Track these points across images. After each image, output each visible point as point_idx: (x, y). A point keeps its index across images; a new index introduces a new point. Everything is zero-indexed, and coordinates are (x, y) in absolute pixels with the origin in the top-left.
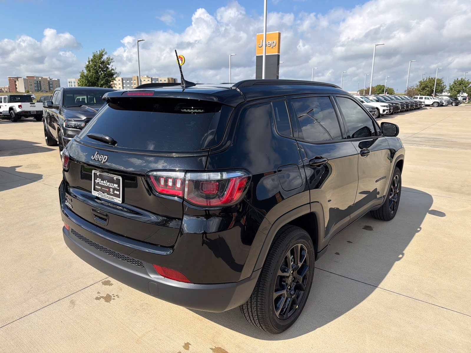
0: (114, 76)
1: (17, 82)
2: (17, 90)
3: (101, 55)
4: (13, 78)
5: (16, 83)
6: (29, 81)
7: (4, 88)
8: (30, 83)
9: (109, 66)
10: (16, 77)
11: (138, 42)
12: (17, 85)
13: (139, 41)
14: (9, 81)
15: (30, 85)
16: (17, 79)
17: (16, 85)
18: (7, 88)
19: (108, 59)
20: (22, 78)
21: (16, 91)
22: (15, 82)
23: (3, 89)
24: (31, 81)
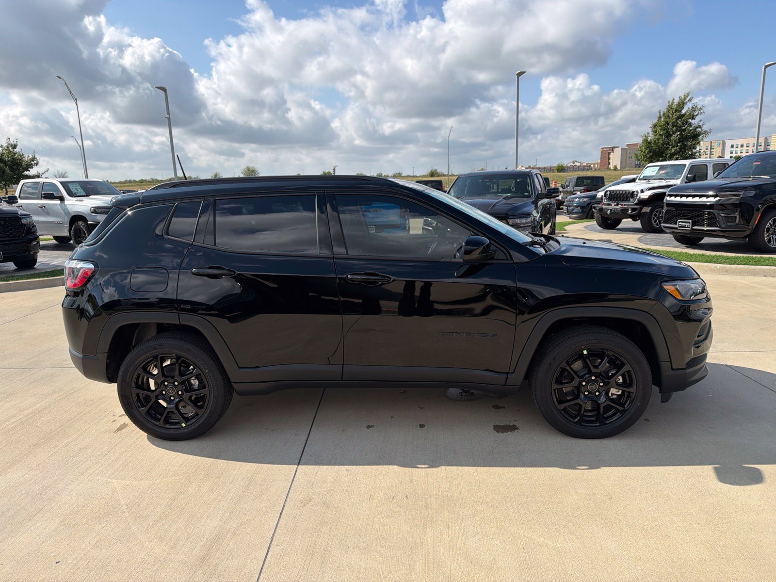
0: (700, 137)
1: (612, 154)
2: (610, 166)
3: (682, 104)
4: (608, 148)
5: (610, 156)
6: (628, 152)
7: (594, 164)
8: (629, 155)
9: (693, 122)
10: (611, 146)
11: (765, 69)
12: (611, 159)
13: (766, 67)
14: (601, 153)
15: (629, 157)
16: (613, 150)
17: (609, 159)
18: (597, 164)
19: (694, 109)
20: (620, 148)
21: (608, 167)
22: (609, 154)
23: (592, 166)
24: (631, 152)
